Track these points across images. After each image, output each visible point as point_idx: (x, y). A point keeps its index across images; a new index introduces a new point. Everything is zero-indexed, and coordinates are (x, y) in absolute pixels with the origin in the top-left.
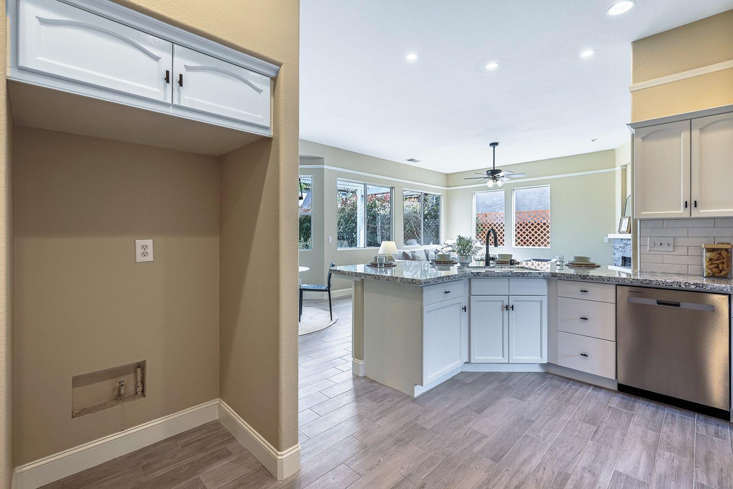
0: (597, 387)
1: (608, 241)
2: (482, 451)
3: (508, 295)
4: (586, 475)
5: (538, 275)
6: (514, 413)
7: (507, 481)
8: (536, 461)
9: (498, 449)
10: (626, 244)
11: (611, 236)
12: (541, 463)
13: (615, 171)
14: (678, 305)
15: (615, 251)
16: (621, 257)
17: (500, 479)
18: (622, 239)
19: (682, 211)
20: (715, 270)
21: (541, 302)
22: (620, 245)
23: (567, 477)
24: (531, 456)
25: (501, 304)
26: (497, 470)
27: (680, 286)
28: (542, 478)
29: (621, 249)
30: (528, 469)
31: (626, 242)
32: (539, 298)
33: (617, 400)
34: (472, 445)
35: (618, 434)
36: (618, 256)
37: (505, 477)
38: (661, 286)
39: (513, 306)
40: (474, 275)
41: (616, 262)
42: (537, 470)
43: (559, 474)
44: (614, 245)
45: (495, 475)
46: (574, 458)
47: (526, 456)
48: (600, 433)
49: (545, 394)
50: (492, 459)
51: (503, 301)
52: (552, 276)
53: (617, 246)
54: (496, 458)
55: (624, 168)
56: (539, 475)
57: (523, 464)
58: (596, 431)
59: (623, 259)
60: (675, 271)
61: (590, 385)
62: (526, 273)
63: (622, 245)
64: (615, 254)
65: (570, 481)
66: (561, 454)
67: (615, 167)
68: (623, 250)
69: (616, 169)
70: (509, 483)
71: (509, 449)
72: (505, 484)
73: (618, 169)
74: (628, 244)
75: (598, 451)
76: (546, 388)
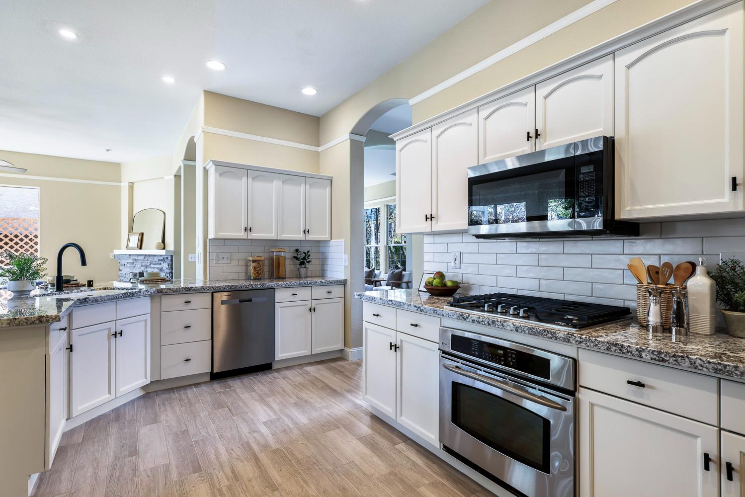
0: (196, 385)
1: (113, 258)
2: (180, 475)
3: (115, 321)
4: (255, 435)
5: (146, 293)
6: (165, 435)
7: (223, 474)
8: (222, 450)
9: (190, 463)
10: (135, 260)
11: (116, 252)
12: (226, 449)
13: (120, 186)
14: (250, 300)
15: (122, 267)
16: (129, 273)
17: (218, 477)
18: (130, 255)
19: (243, 234)
20: (257, 274)
21: (146, 321)
22: (128, 261)
23: (248, 444)
24: (216, 450)
25: (107, 332)
26: (209, 475)
27: (253, 287)
28: (238, 456)
29: (128, 265)
30: (224, 456)
31: (136, 258)
32: (143, 317)
33: (217, 386)
34: (166, 477)
35: (241, 404)
36: (125, 272)
37: (218, 473)
38: (243, 289)
39: (122, 331)
40: (81, 303)
42: (229, 454)
43: (242, 445)
44: (120, 261)
45: (212, 479)
46: (238, 432)
47: (213, 451)
48: (233, 409)
49: (168, 408)
50: (195, 472)
51: (109, 329)
52: (158, 292)
53: (125, 262)
54: (197, 469)
55: (131, 184)
56: (234, 455)
57: (217, 457)
58: (230, 410)
60: (231, 278)
61: (190, 385)
62: (135, 292)
63: (132, 261)
64: (121, 271)
65: (252, 444)
66: (229, 435)
67: (121, 182)
68: (133, 266)
69: (122, 184)
70: (225, 475)
71: (197, 457)
72: (224, 477)
73: (125, 186)
74: (138, 260)
75: (244, 419)
76: (164, 404)
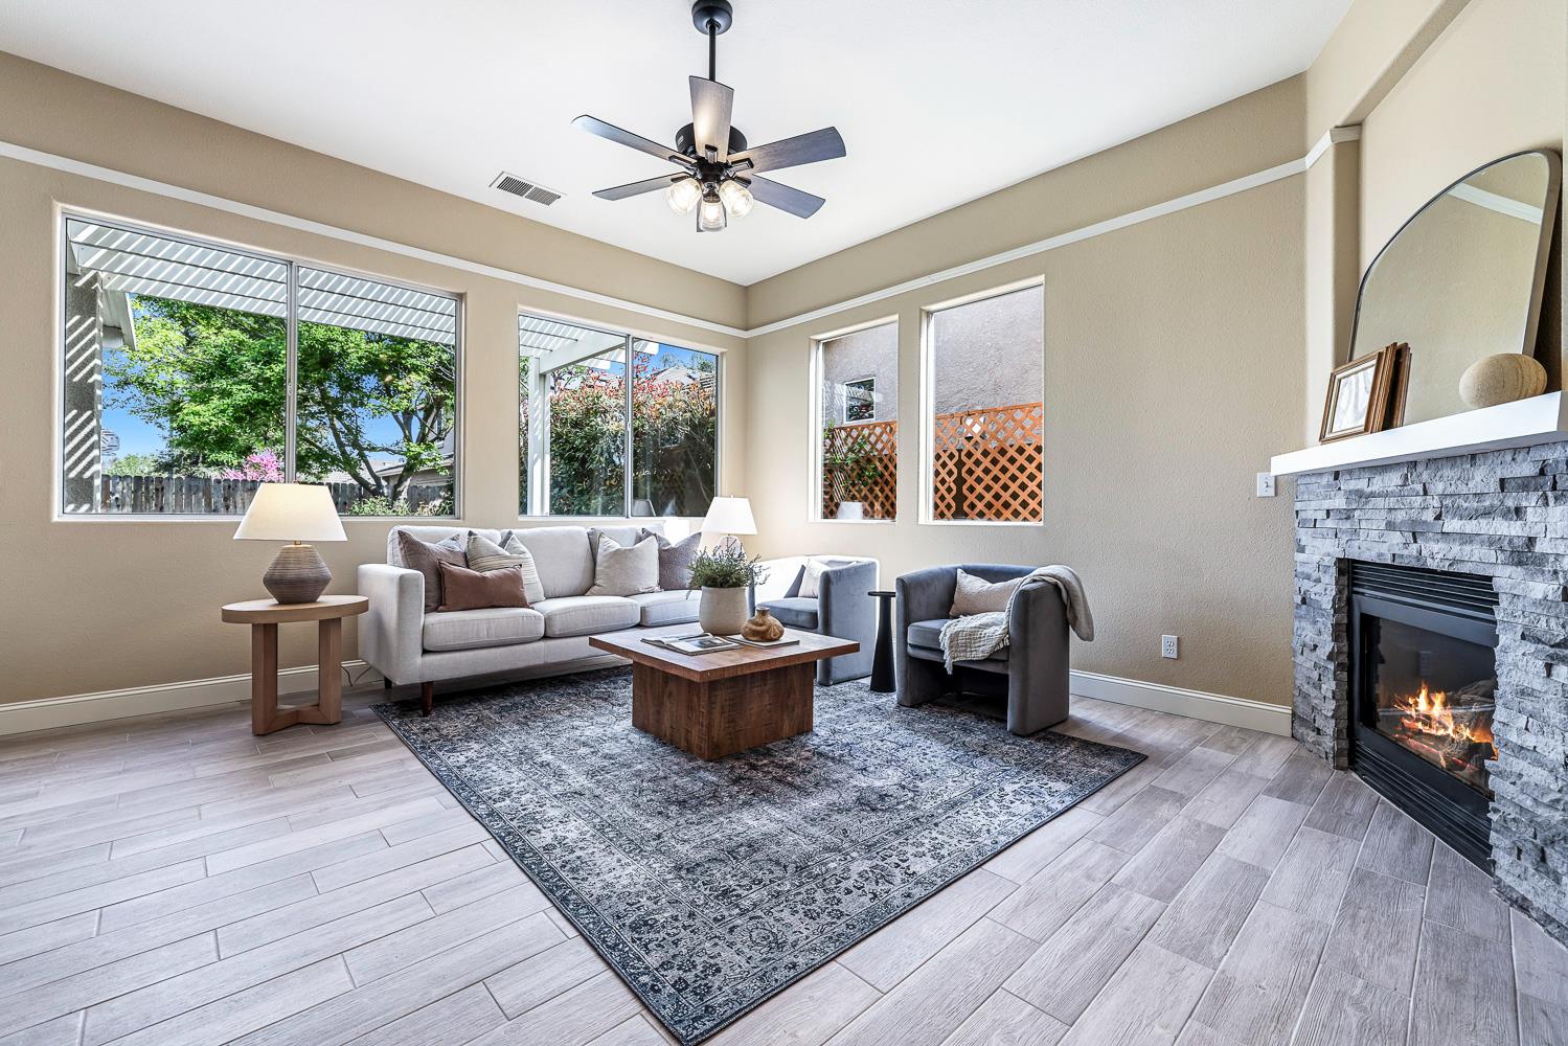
1: (1271, 492)
10: (1360, 494)
11: (1283, 464)
13: (1302, 174)
15: (1305, 536)
16: (1329, 561)
18: (1336, 472)
22: (1328, 504)
29: (1330, 523)
31: (1361, 484)
36: (1316, 558)
41: (1306, 585)
44: (1298, 506)
53: (1313, 508)
55: (1349, 136)
59: (1341, 572)
63: (1339, 502)
64: (1302, 550)
67: (1305, 152)
68: (1346, 525)
69: (1309, 160)
73: (1320, 156)
74: (1372, 495)
